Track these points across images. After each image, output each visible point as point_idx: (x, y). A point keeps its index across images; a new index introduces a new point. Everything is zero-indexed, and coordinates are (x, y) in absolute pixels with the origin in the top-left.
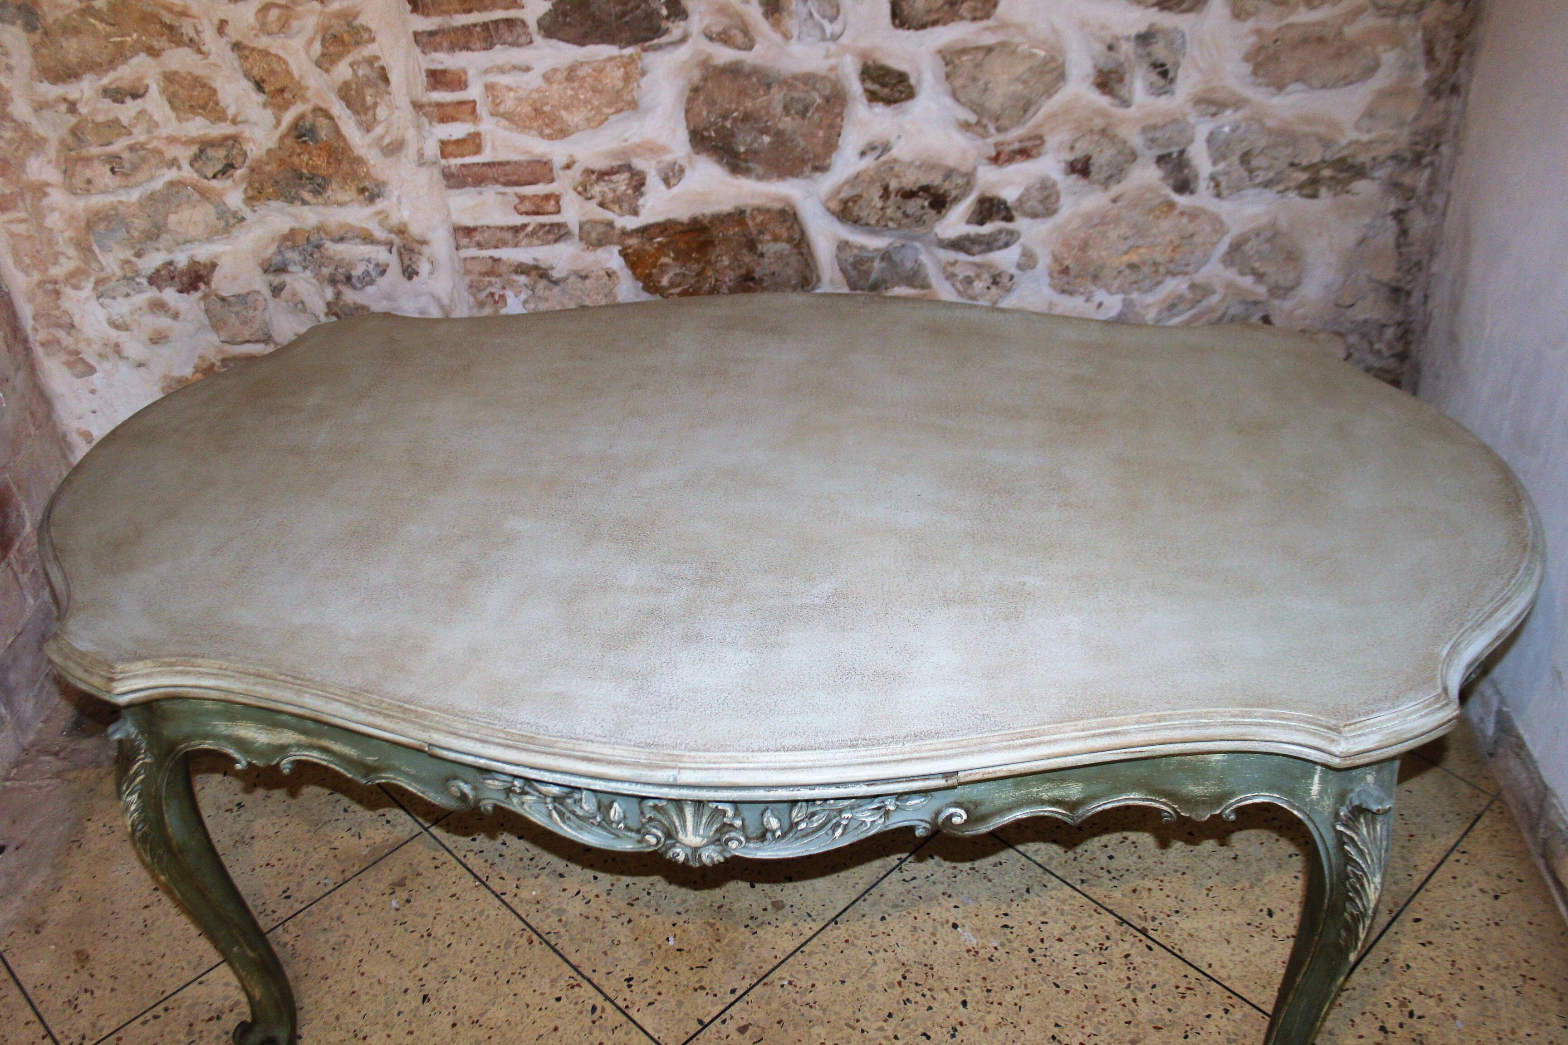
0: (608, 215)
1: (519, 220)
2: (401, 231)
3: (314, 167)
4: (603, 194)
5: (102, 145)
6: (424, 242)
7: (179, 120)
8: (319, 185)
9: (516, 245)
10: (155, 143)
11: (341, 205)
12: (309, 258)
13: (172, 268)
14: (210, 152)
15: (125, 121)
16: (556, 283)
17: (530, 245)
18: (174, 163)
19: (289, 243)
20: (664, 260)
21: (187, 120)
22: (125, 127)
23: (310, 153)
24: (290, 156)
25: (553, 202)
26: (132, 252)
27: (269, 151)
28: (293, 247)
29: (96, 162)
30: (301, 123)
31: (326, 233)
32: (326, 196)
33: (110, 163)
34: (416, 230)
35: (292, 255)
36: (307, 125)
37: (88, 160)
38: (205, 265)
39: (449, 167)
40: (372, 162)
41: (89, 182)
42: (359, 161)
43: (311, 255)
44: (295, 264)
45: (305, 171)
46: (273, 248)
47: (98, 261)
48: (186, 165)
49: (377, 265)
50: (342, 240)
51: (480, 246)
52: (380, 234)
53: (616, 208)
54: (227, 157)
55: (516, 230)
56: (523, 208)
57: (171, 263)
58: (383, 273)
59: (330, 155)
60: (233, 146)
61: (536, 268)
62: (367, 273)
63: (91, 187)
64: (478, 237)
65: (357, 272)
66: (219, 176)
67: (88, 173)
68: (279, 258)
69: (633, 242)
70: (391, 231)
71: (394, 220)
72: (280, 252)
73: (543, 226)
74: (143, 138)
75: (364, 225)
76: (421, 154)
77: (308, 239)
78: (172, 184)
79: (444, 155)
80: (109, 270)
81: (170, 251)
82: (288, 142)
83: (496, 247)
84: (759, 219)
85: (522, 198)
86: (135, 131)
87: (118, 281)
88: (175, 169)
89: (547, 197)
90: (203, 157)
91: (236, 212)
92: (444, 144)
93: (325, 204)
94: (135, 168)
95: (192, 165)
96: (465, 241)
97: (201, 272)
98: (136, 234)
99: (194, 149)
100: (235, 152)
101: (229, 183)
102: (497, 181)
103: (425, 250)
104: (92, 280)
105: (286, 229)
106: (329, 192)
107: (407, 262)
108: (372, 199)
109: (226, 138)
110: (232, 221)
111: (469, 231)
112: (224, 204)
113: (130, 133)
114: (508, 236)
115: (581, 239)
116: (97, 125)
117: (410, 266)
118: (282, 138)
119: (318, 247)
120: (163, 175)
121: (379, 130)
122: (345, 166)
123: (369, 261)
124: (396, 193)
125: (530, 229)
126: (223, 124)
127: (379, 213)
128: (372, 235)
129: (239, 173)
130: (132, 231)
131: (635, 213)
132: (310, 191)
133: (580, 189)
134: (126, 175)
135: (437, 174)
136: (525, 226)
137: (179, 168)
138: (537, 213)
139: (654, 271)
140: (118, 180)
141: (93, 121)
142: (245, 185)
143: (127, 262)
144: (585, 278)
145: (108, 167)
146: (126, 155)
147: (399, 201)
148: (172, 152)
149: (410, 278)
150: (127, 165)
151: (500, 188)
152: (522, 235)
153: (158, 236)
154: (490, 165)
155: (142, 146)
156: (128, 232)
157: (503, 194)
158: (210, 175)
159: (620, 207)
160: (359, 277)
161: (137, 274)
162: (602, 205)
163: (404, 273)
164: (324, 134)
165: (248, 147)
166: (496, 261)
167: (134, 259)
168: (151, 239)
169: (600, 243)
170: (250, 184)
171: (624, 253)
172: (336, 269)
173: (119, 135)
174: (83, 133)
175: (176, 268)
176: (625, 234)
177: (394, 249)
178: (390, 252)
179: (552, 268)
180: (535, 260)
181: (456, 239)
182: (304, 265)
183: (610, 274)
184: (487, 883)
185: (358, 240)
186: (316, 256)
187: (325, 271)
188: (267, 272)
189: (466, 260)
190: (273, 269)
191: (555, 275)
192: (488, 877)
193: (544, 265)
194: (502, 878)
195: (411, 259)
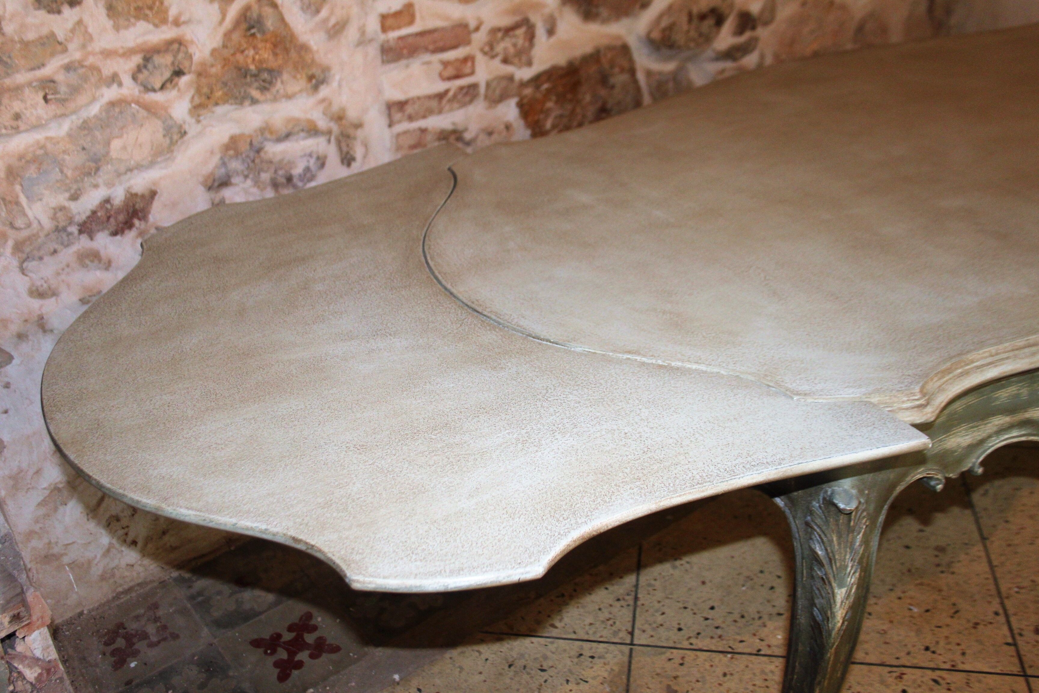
0: (509, 69)
1: (441, 87)
2: (339, 118)
3: (261, 62)
4: (505, 49)
5: (33, 69)
6: (359, 126)
7: (117, 28)
8: (264, 81)
9: (440, 112)
10: (91, 60)
11: (289, 97)
12: (252, 165)
13: (108, 206)
14: (158, 60)
15: (61, 36)
16: (468, 144)
17: (451, 110)
18: (114, 79)
19: (231, 152)
20: (550, 105)
21: (127, 27)
22: (60, 43)
23: (255, 48)
24: (234, 55)
25: (469, 64)
26: (67, 195)
27: (214, 52)
28: (237, 154)
29: (27, 91)
30: (248, 14)
31: (271, 133)
32: (274, 90)
33: (44, 88)
34: (352, 114)
35: (235, 165)
36: (255, 15)
37: (17, 90)
38: (143, 196)
39: (388, 41)
40: (315, 48)
41: (17, 117)
42: (304, 48)
43: (253, 161)
44: (238, 174)
45: (252, 67)
46: (216, 160)
47: (25, 215)
48: (127, 80)
49: (318, 158)
50: (287, 136)
51: (411, 118)
52: (322, 123)
53: (516, 61)
54: (173, 63)
55: (440, 96)
56: (447, 73)
57: (107, 201)
58: (323, 165)
59: (275, 46)
60: (179, 50)
61: (454, 132)
62: (307, 169)
63: (20, 123)
64: (409, 109)
65: (297, 171)
66: (168, 85)
67: (17, 106)
68: (223, 171)
69: (528, 91)
70: (332, 119)
71: (335, 108)
72: (224, 164)
73: (461, 88)
74: (77, 56)
75: (309, 116)
76: (363, 32)
77: (251, 144)
78: (112, 104)
79: (384, 29)
80: (35, 225)
81: (110, 185)
82: (236, 36)
83: (424, 117)
84: (609, 55)
85: (445, 64)
86: (71, 46)
87: (47, 235)
88: (115, 86)
89: (465, 60)
90: (150, 66)
91: (181, 127)
92: (384, 17)
93: (275, 99)
94: (75, 90)
95: (134, 78)
96: (397, 116)
97: (137, 206)
98: (69, 173)
99: (137, 59)
100: (181, 56)
101: (174, 93)
102: (426, 50)
103: (360, 133)
104: (10, 243)
105: (225, 139)
106: (279, 85)
107: (345, 149)
108: (316, 88)
109: (169, 43)
110: (175, 137)
111: (401, 105)
112: (171, 117)
113: (65, 50)
114: (434, 104)
115: (486, 97)
116: (26, 45)
117: (348, 153)
118: (227, 35)
119: (259, 151)
120: (102, 96)
121: (324, 13)
122: (293, 54)
123: (310, 155)
124: (337, 77)
125: (451, 94)
126: (164, 28)
127: (323, 100)
128: (315, 126)
129: (184, 80)
130: (65, 170)
131: (529, 64)
132: (257, 88)
133: (487, 49)
134: (63, 101)
135: (373, 51)
136: (447, 92)
137: (120, 84)
138: (457, 77)
139: (542, 116)
140: (52, 108)
141: (22, 41)
142: (192, 92)
143: (62, 209)
144: (490, 134)
145: (41, 94)
146: (60, 77)
147: (340, 86)
148: (109, 67)
149: (349, 165)
150: (63, 89)
151: (427, 57)
152: (444, 101)
153: (98, 169)
154: (422, 34)
155: (81, 64)
156: (62, 172)
157: (428, 63)
158: (158, 85)
159: (520, 60)
160: (300, 175)
161: (71, 221)
162: (505, 61)
163: (342, 162)
164: (270, 24)
165: (191, 50)
166: (423, 131)
167: (67, 204)
168: (89, 174)
169: (503, 98)
170: (198, 91)
171: (520, 105)
172: (276, 171)
173: (53, 55)
174: (10, 57)
175: (112, 206)
176: (523, 85)
177: (333, 139)
178: (329, 141)
179: (466, 130)
180: (454, 124)
181: (390, 116)
182: (246, 173)
183: (508, 127)
184: (735, 651)
185: (302, 134)
186: (257, 161)
187: (265, 176)
188: (210, 188)
189: (398, 135)
190: (216, 184)
191: (468, 136)
192: (730, 647)
193: (460, 128)
194: (742, 641)
195: (348, 145)
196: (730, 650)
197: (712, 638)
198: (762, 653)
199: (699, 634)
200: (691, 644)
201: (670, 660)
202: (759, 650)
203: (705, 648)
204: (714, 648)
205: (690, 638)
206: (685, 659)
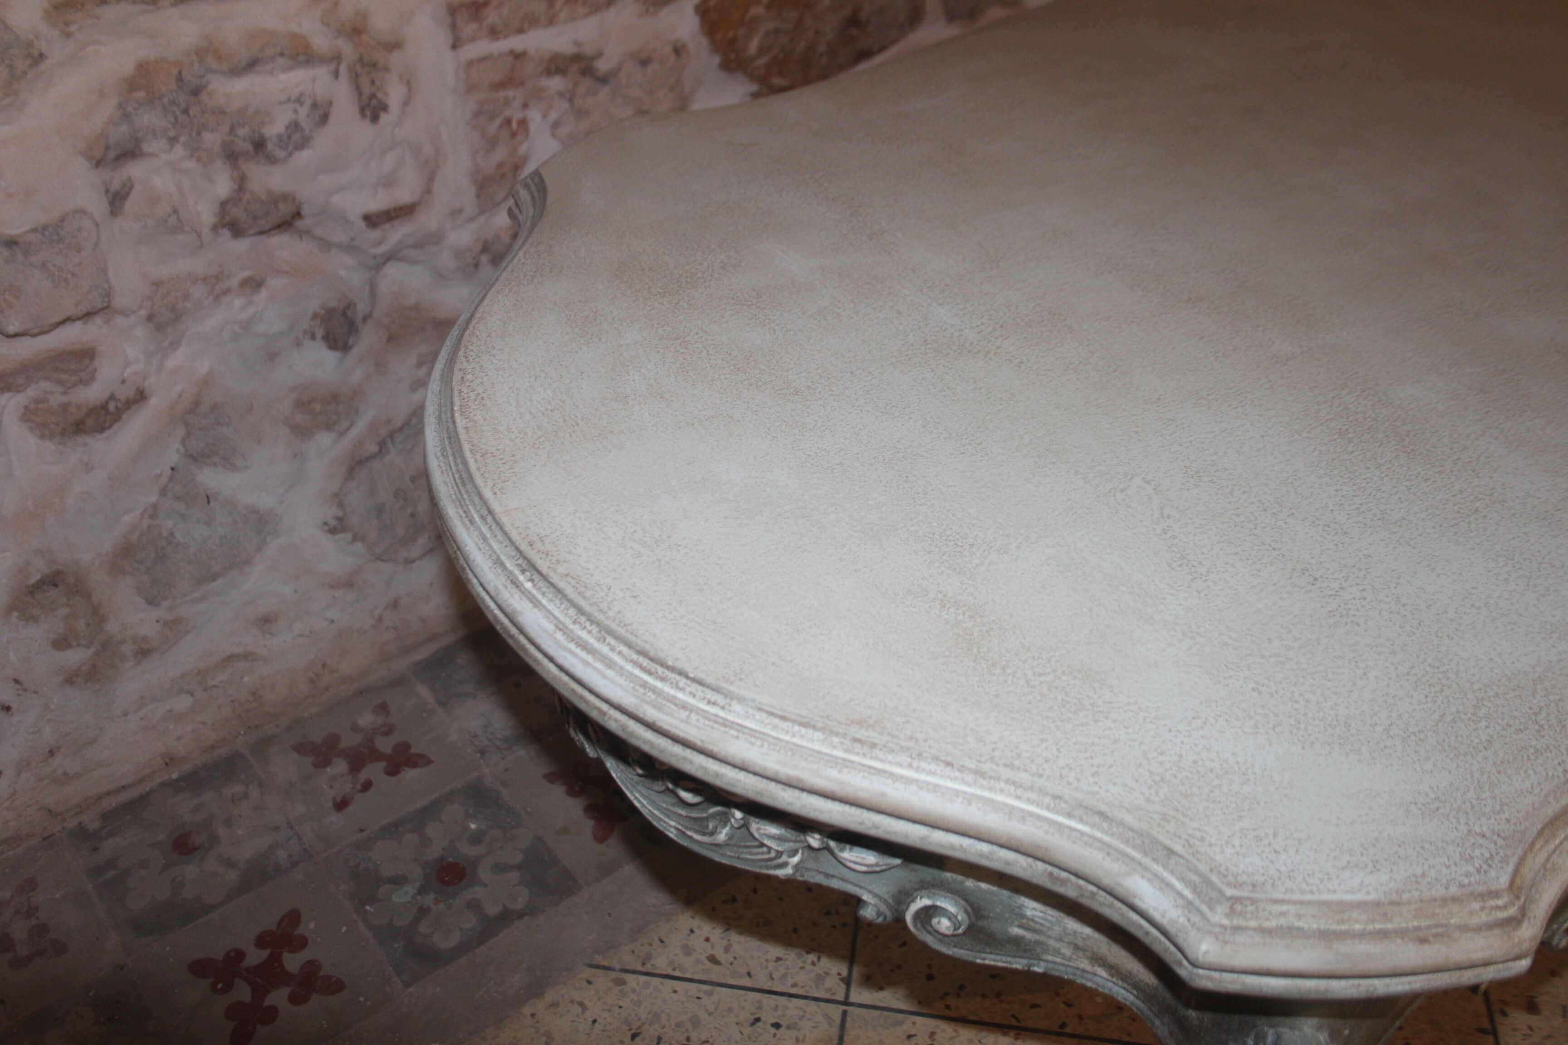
2: (355, 30)
6: (395, 45)
9: (551, 22)
12: (182, 118)
16: (603, 80)
17: (572, 19)
19: (141, 95)
20: (757, 10)
28: (153, 99)
31: (219, 58)
34: (381, 22)
35: (150, 118)
43: (186, 111)
44: (155, 134)
46: (108, 109)
49: (315, 106)
50: (252, 65)
51: (494, 33)
52: (321, 41)
58: (324, 118)
61: (577, 58)
62: (294, 126)
64: (492, 17)
65: (275, 129)
68: (124, 128)
70: (340, 33)
71: (346, 10)
72: (126, 117)
75: (294, 27)
77: (180, 79)
83: (520, 31)
91: (30, 44)
96: (468, 29)
103: (396, 59)
105: (128, 67)
107: (367, 89)
110: (20, 65)
111: (476, 8)
114: (539, 7)
117: (373, 96)
119: (196, 92)
123: (299, 101)
128: (307, 46)
139: (741, 32)
144: (645, 62)
149: (375, 119)
160: (280, 137)
163: (363, 114)
166: (518, 56)
171: (701, 10)
172: (232, 130)
177: (343, 70)
178: (336, 74)
179: (600, 55)
180: (577, 43)
181: (454, 27)
182: (172, 134)
183: (678, 50)
184: (1022, 1024)
185: (281, 61)
186: (193, 111)
187: (212, 139)
188: (99, 164)
189: (471, 63)
190: (111, 155)
191: (603, 66)
192: (1014, 1016)
193: (588, 51)
194: (1034, 1006)
195: (373, 83)
196: (1014, 1022)
197: (984, 996)
198: (1067, 1030)
199: (962, 987)
200: (948, 1007)
201: (910, 1037)
202: (1063, 1025)
203: (971, 1018)
204: (986, 1017)
205: (946, 994)
206: (935, 1037)
